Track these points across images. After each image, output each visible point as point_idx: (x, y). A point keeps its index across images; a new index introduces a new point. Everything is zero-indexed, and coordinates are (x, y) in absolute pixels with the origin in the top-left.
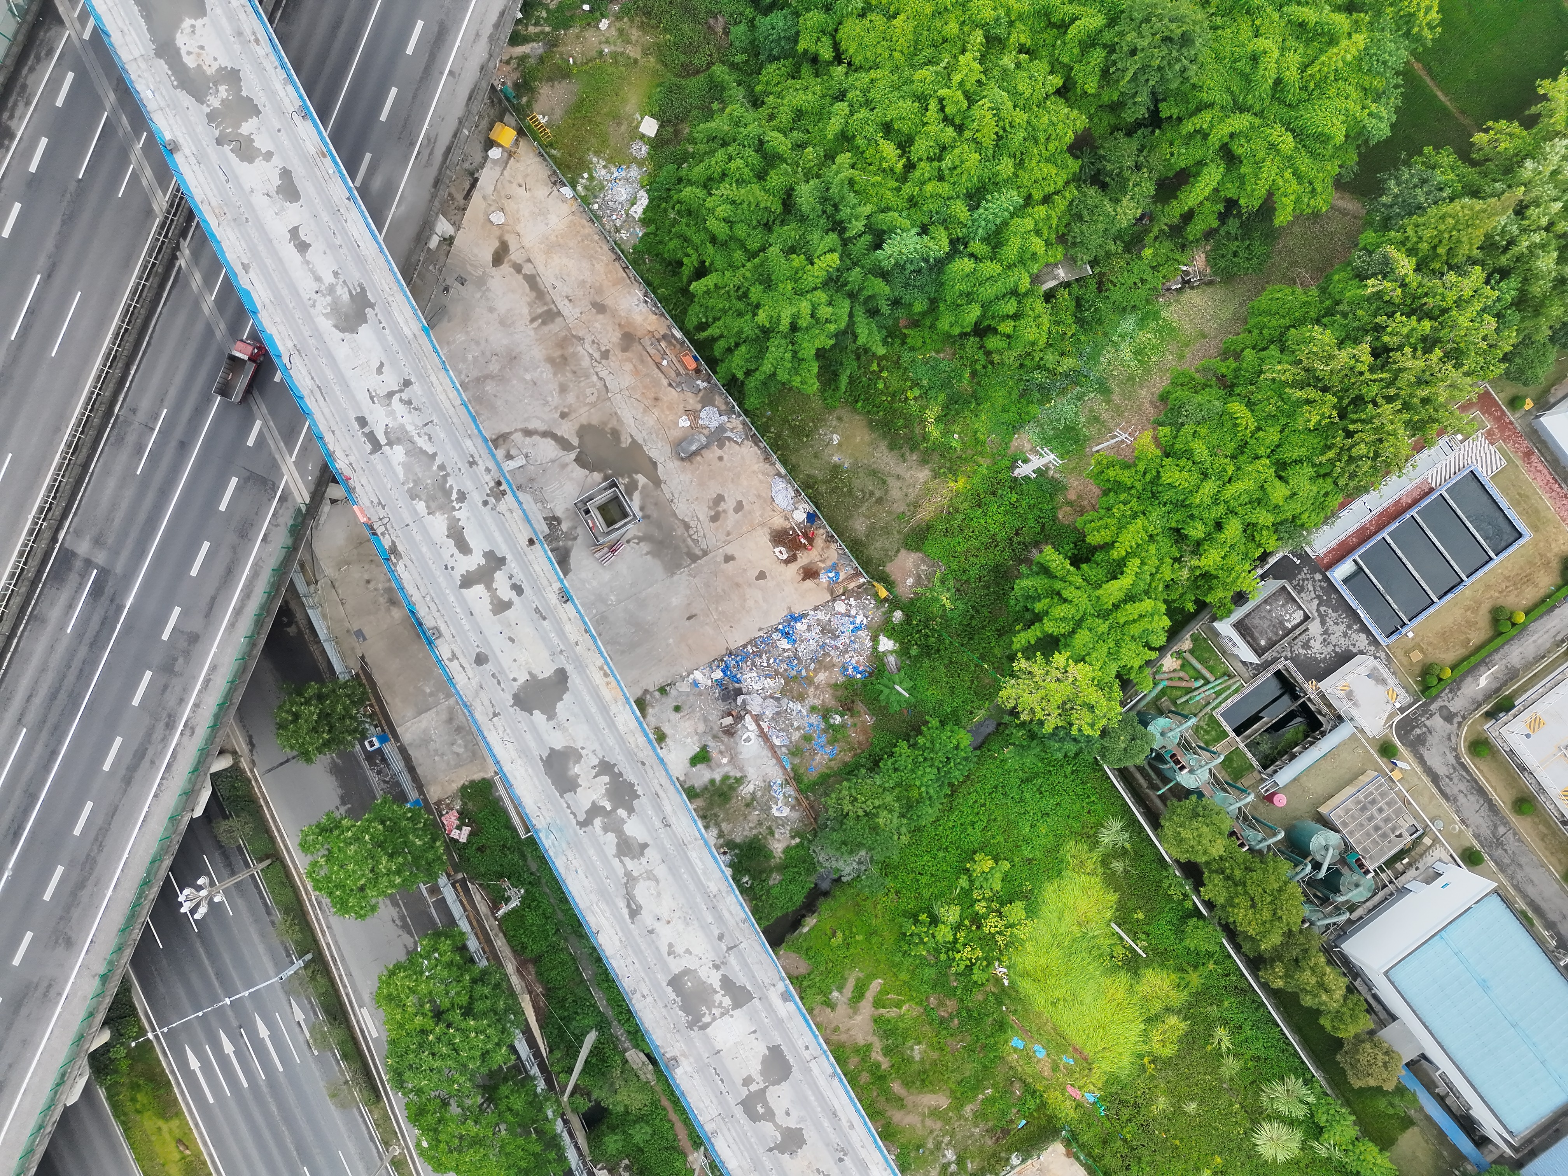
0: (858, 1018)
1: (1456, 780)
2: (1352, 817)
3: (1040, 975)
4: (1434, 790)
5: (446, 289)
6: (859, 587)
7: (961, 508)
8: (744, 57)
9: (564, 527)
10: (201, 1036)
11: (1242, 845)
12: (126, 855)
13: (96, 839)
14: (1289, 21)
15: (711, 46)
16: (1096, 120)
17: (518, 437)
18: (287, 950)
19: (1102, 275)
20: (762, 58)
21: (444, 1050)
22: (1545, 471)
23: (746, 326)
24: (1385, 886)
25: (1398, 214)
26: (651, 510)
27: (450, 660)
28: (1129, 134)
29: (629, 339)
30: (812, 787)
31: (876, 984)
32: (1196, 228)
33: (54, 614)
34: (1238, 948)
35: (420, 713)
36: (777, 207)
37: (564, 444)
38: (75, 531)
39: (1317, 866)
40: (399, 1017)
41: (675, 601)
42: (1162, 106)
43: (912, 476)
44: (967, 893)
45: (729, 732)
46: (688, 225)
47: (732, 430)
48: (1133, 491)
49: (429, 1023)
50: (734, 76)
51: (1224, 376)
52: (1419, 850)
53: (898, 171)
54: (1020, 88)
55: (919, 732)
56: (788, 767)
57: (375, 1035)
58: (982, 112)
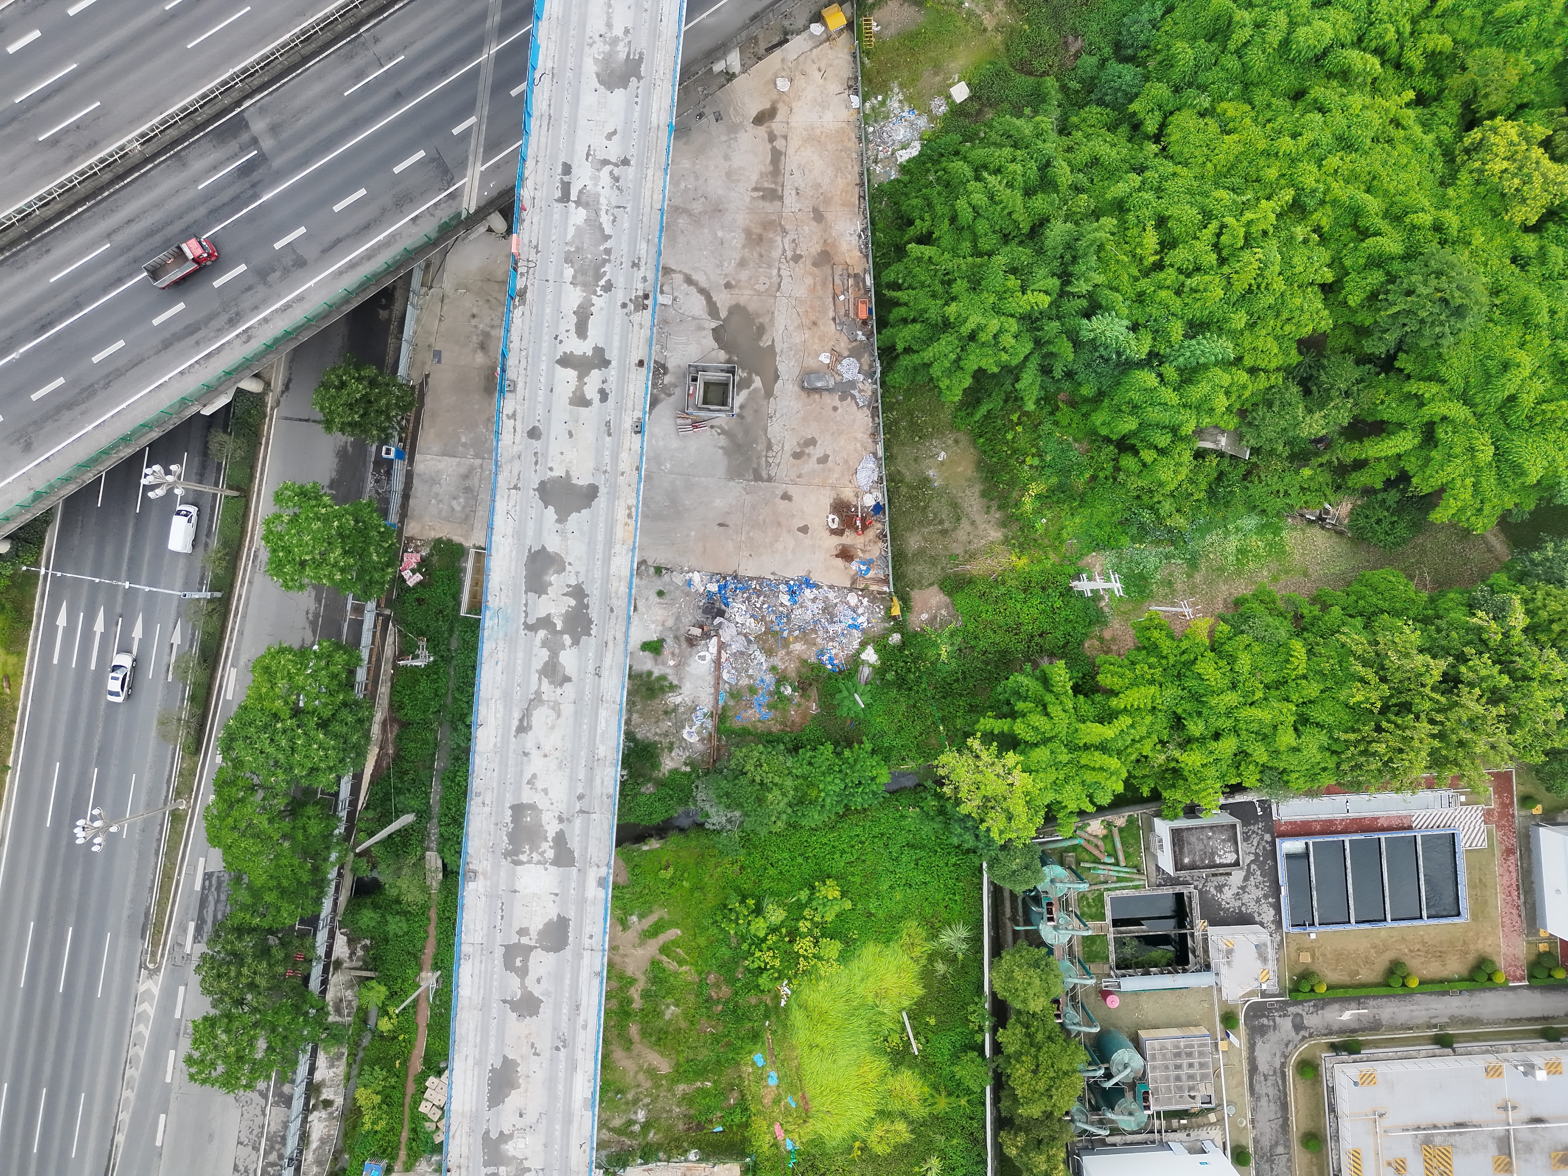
0: (640, 952)
1: (1269, 1083)
2: (1164, 1056)
3: (815, 1016)
4: (1246, 1079)
5: (701, 115)
6: (879, 593)
7: (1010, 582)
8: (1078, 86)
9: (667, 379)
10: (83, 602)
11: (1058, 1016)
12: (124, 405)
13: (108, 375)
14: (1555, 354)
15: (1057, 59)
16: (1337, 332)
17: (678, 278)
18: (202, 578)
19: (1255, 466)
20: (1093, 97)
21: (283, 743)
22: (1514, 875)
23: (934, 310)
24: (1152, 1132)
25: (1538, 576)
26: (749, 414)
27: (509, 417)
28: (1358, 363)
29: (825, 258)
30: (730, 733)
31: (674, 933)
32: (1360, 479)
33: (198, 165)
34: (996, 1100)
35: (444, 454)
36: (1025, 227)
37: (713, 310)
38: (261, 108)
39: (1108, 1076)
40: (264, 690)
41: (718, 503)
42: (1402, 356)
43: (985, 530)
44: (801, 906)
45: (691, 641)
46: (939, 194)
47: (860, 391)
48: (1164, 662)
49: (285, 713)
50: (1060, 96)
51: (1302, 617)
52: (1200, 1120)
53: (1146, 263)
54: (1295, 260)
55: (850, 745)
56: (721, 703)
57: (229, 697)
58: (1251, 260)
